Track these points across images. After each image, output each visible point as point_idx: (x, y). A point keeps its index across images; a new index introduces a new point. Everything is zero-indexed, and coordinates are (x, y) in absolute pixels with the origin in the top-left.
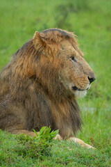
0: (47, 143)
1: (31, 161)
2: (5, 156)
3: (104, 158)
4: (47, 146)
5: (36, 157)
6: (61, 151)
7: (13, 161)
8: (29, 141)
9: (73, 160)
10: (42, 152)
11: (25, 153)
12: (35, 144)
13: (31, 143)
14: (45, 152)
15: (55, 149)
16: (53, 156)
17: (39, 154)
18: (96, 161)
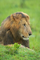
0: (17, 49)
1: (11, 56)
2: (1, 54)
3: (38, 54)
4: (17, 50)
5: (13, 54)
6: (22, 52)
7: (4, 56)
8: (10, 48)
9: (26, 55)
10: (15, 52)
11: (8, 53)
12: (12, 49)
13: (11, 49)
14: (16, 52)
15: (20, 51)
16: (19, 54)
17: (14, 53)
18: (35, 55)
